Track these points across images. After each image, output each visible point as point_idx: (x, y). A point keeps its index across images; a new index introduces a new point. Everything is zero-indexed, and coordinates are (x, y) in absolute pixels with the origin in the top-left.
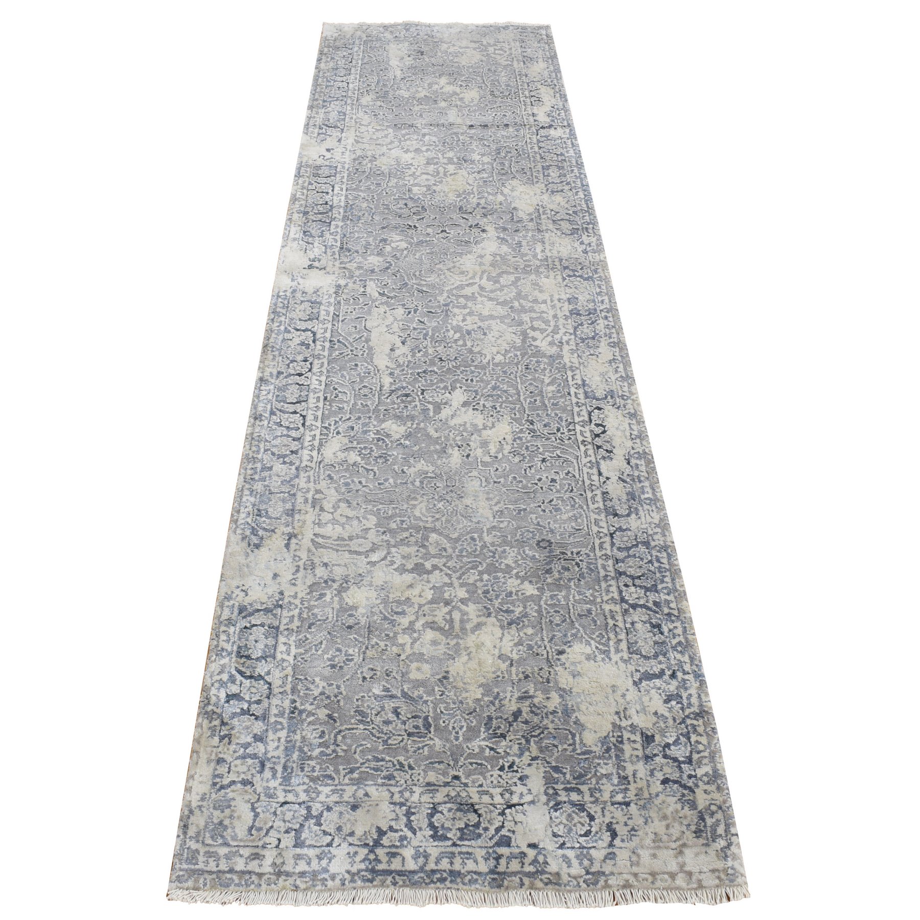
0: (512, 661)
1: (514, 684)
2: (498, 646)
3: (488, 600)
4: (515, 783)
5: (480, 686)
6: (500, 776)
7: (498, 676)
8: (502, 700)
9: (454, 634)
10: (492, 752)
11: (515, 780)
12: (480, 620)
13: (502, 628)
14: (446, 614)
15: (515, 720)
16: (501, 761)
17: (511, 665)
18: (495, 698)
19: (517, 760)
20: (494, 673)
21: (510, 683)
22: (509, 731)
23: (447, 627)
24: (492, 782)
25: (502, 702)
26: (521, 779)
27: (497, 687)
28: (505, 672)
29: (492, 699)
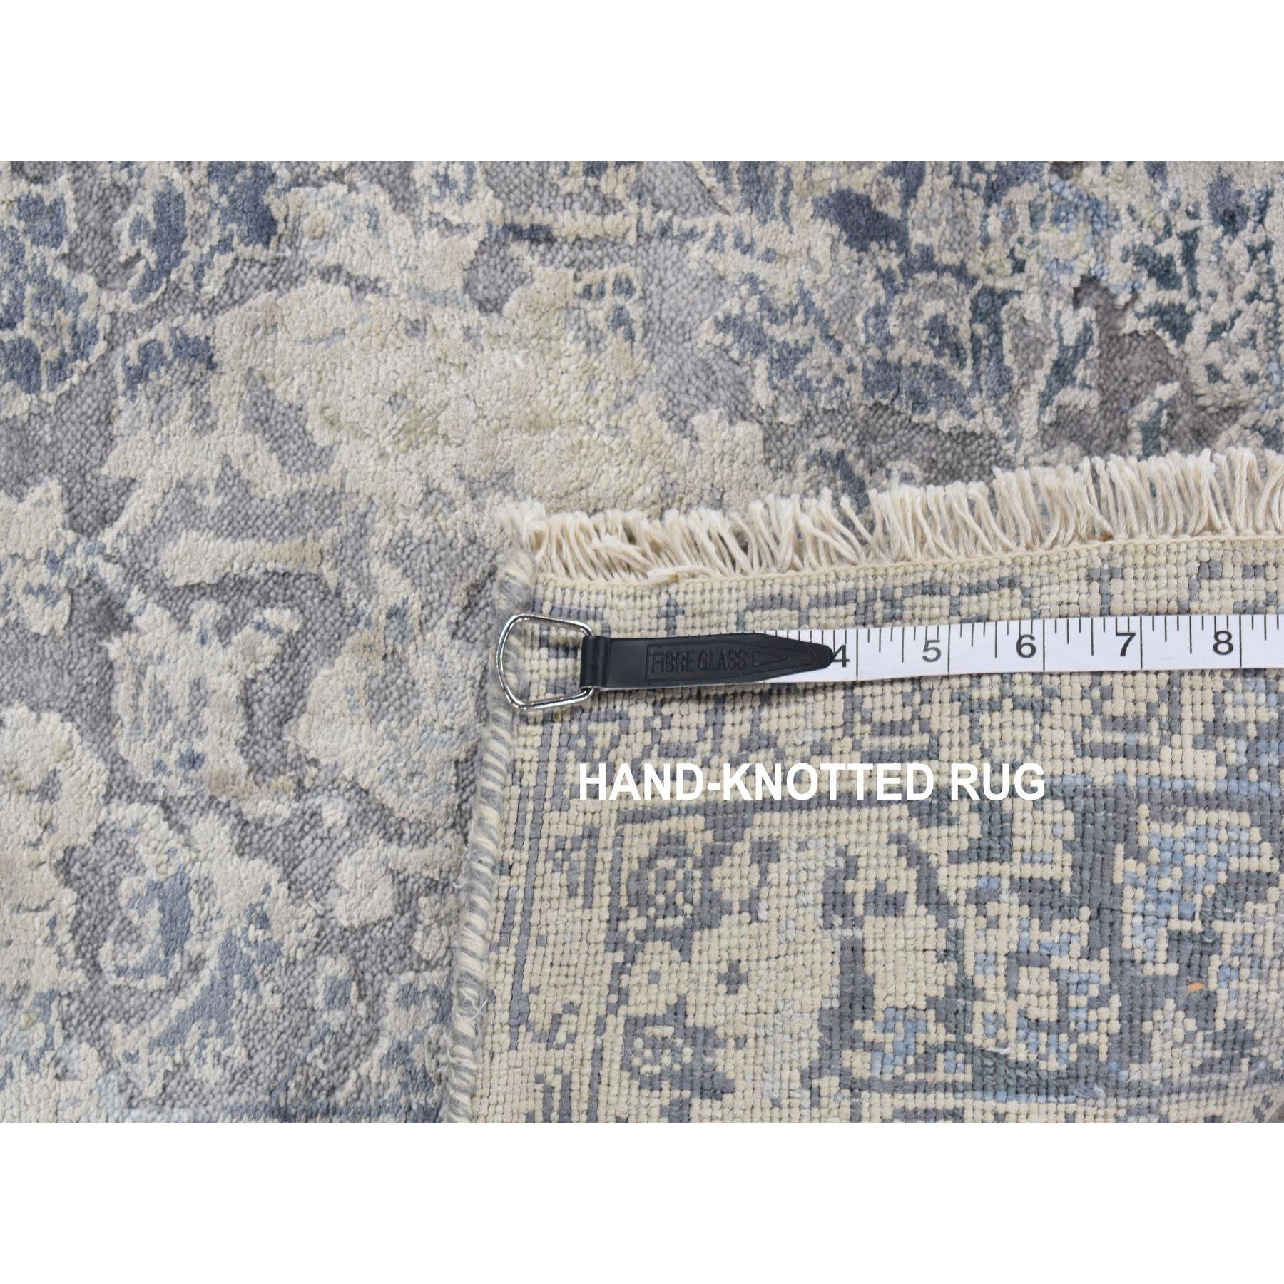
0: (516, 232)
1: (664, 231)
2: (412, 311)
3: (80, 351)
4: (1253, 251)
5: (682, 426)
6: (1217, 331)
7: (619, 319)
8: (766, 305)
9: (331, 577)
10: (1080, 372)
11: (1236, 250)
12: (230, 414)
13: (294, 281)
14: (184, 625)
15: (890, 232)
16: (1130, 323)
17: (539, 236)
18: (760, 344)
19: (1124, 236)
20: (593, 343)
21: (667, 250)
22: (960, 272)
23: (283, 618)
24: (1250, 378)
25: (781, 299)
26: (1230, 220)
27: (686, 333)
28: (587, 277)
29: (761, 365)
